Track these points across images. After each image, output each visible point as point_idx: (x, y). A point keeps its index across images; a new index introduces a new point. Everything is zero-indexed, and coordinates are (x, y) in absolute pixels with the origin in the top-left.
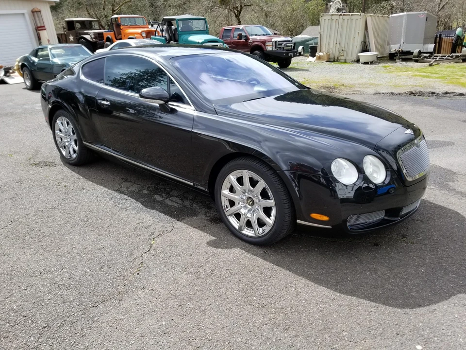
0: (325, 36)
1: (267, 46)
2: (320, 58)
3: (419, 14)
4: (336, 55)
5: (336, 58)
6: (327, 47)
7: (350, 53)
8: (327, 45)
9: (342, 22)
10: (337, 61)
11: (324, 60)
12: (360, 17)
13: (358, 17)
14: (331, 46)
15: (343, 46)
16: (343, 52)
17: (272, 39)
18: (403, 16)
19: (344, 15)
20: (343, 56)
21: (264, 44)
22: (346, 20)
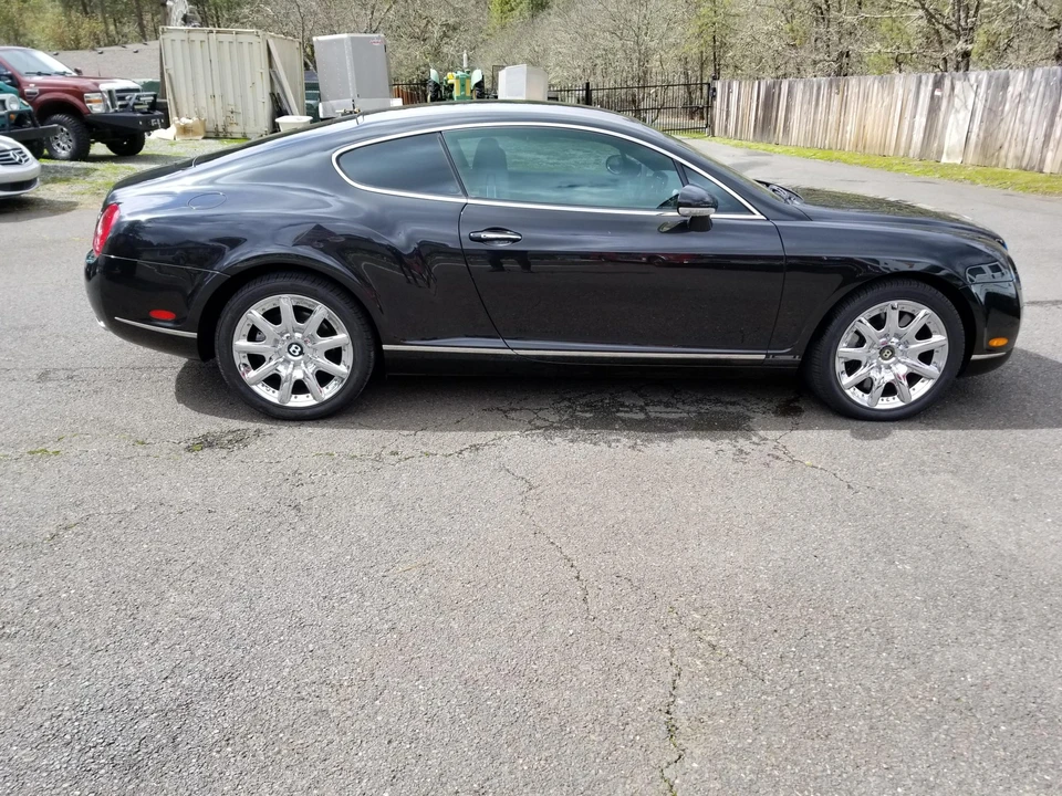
0: (182, 80)
1: (90, 102)
2: (185, 130)
3: (369, 38)
4: (220, 124)
5: (221, 129)
6: (192, 105)
7: (252, 117)
8: (191, 99)
9: (218, 49)
10: (225, 137)
11: (196, 134)
12: (257, 39)
13: (254, 39)
14: (203, 103)
15: (232, 102)
16: (234, 115)
17: (97, 85)
18: (341, 40)
19: (218, 32)
20: (237, 124)
21: (82, 99)
22: (226, 45)
